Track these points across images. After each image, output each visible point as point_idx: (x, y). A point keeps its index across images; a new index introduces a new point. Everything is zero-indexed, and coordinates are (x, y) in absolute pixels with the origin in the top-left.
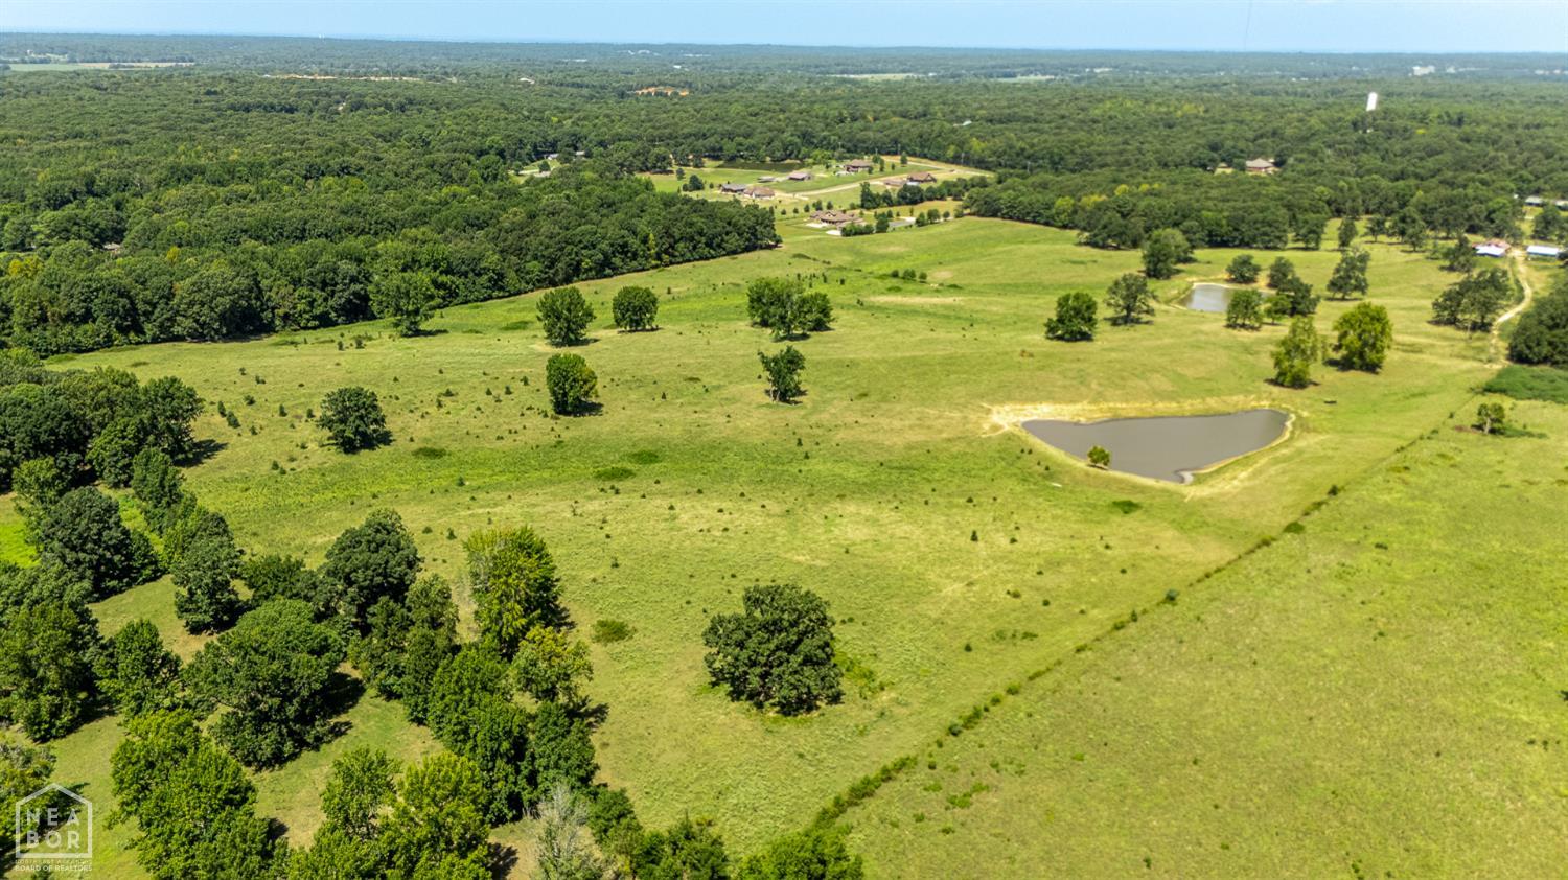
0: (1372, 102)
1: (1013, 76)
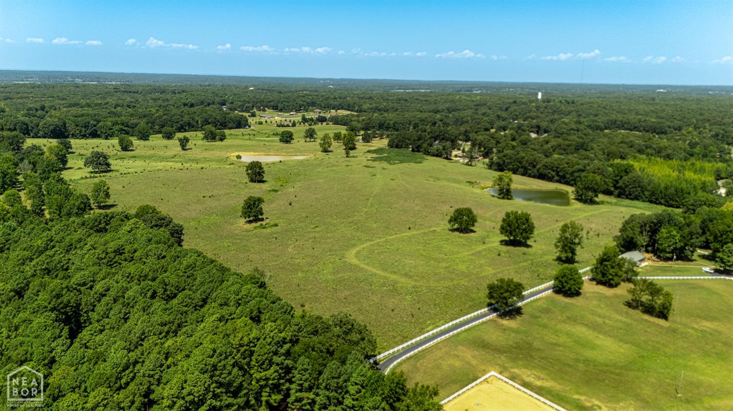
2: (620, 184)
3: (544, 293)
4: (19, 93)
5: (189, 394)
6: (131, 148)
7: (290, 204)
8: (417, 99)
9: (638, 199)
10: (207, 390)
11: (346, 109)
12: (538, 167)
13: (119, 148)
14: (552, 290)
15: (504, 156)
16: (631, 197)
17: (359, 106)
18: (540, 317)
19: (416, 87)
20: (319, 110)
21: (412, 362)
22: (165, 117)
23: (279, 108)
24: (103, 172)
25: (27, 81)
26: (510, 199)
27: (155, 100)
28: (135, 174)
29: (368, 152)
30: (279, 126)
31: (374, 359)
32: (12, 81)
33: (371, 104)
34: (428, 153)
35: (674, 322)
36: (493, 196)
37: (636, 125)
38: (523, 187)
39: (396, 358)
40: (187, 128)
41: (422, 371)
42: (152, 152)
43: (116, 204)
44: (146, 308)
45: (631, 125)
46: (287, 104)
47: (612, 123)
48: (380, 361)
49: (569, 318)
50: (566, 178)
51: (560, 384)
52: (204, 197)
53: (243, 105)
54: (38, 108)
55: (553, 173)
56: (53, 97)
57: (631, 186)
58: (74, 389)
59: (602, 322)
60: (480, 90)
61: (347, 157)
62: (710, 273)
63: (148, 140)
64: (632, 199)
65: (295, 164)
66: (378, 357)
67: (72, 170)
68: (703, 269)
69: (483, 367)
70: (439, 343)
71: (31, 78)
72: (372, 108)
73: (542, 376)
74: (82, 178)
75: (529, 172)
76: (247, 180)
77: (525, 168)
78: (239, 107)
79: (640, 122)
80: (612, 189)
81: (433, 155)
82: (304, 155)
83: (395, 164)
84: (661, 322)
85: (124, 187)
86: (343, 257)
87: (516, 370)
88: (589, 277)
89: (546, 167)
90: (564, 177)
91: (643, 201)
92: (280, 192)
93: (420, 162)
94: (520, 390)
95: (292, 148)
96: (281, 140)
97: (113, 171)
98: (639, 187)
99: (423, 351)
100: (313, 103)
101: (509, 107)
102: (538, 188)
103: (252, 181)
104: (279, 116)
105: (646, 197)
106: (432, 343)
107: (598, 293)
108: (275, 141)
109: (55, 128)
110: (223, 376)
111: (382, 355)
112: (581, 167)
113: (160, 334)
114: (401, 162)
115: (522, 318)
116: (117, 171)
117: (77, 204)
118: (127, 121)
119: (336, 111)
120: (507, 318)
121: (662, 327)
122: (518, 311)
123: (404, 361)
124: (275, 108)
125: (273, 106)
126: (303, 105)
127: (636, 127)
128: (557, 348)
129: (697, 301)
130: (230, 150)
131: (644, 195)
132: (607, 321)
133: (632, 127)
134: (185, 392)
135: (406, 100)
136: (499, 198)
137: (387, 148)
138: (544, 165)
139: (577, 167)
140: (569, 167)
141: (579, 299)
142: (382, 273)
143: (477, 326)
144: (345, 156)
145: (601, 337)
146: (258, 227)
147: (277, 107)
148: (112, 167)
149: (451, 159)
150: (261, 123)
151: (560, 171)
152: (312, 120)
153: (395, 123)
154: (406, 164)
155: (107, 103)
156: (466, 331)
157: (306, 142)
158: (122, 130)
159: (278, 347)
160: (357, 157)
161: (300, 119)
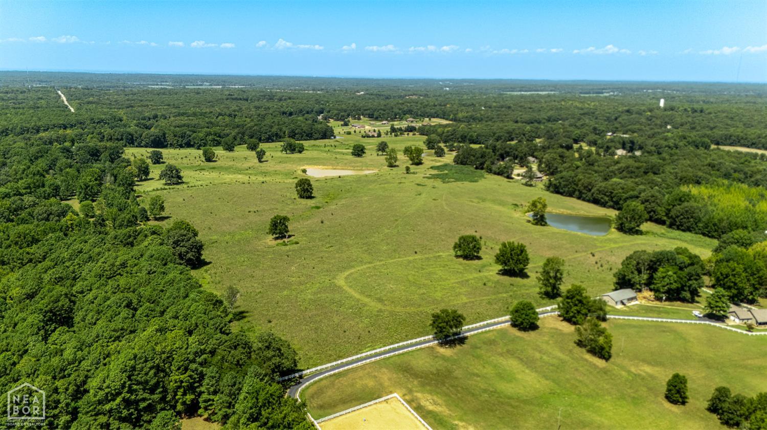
0: (662, 103)
1: (602, 93)
2: (672, 213)
3: (499, 326)
4: (142, 101)
5: (108, 387)
6: (214, 159)
7: (322, 222)
8: (521, 106)
9: (690, 231)
10: (123, 386)
11: (441, 118)
12: (593, 191)
13: (203, 159)
14: (510, 323)
15: (562, 178)
16: (683, 228)
17: (455, 115)
18: (479, 348)
19: (539, 89)
20: (411, 119)
21: (332, 379)
22: (255, 128)
23: (375, 116)
24: (174, 184)
25: (161, 85)
26: (544, 225)
27: (257, 108)
28: (200, 187)
29: (432, 168)
30: (364, 137)
31: (300, 373)
32: (148, 85)
33: (467, 112)
34: (490, 171)
35: (613, 363)
36: (529, 221)
37: (754, 141)
38: (569, 212)
39: (321, 373)
40: (274, 139)
41: (336, 387)
42: (231, 163)
43: (170, 216)
44: (113, 316)
45: (748, 141)
46: (382, 112)
47: (726, 139)
48: (306, 375)
49: (508, 351)
50: (619, 204)
51: (450, 410)
52: (249, 212)
53: (338, 114)
54: (151, 117)
55: (607, 199)
56: (169, 105)
57: (682, 217)
58: (30, 375)
59: (538, 357)
60: (612, 91)
61: (408, 173)
62: (699, 317)
63: (233, 150)
64: (684, 231)
65: (351, 179)
66: (304, 372)
67: (152, 181)
68: (694, 312)
69: (391, 389)
70: (367, 364)
71: (166, 82)
72: (467, 117)
73: (440, 401)
74: (154, 190)
75: (584, 196)
76: (296, 196)
77: (581, 192)
78: (335, 116)
79: (759, 137)
80: (665, 218)
81: (495, 173)
82: (370, 170)
83: (448, 182)
84: (600, 363)
85: (184, 200)
86: (333, 278)
87: (419, 395)
88: (559, 313)
89: (600, 192)
90: (617, 203)
91: (696, 233)
92: (322, 209)
93: (476, 181)
94: (410, 412)
95: (361, 162)
96: (353, 154)
97: (183, 183)
98: (692, 217)
99: (348, 370)
100: (409, 111)
101: (619, 116)
102: (586, 214)
103: (301, 197)
104: (371, 125)
105: (700, 229)
106: (359, 363)
107: (557, 329)
108: (347, 154)
109: (155, 139)
110: (140, 376)
111: (308, 371)
112: (636, 193)
113: (110, 338)
114: (457, 180)
115: (461, 347)
116: (187, 183)
117: (127, 217)
118: (219, 131)
119: (430, 120)
120: (447, 346)
121: (596, 367)
122: (462, 341)
123: (326, 378)
124: (371, 116)
125: (369, 115)
126: (399, 113)
127: (753, 144)
128: (475, 378)
129: (656, 345)
130: (302, 163)
131: (697, 226)
132: (545, 357)
133: (750, 143)
134: (105, 385)
135: (509, 107)
136: (533, 224)
137: (454, 163)
138: (598, 190)
139: (632, 193)
140: (623, 193)
141: (532, 334)
142: (357, 296)
143: (412, 351)
144: (405, 172)
145: (527, 371)
146: (280, 244)
147: (373, 115)
148: (184, 180)
149: (512, 178)
150: (349, 133)
151: (614, 196)
152: (400, 129)
153: (478, 135)
154: (459, 183)
155: (212, 112)
156: (399, 355)
157: (378, 155)
158: (214, 140)
159: (196, 357)
160: (416, 173)
161: (388, 128)
